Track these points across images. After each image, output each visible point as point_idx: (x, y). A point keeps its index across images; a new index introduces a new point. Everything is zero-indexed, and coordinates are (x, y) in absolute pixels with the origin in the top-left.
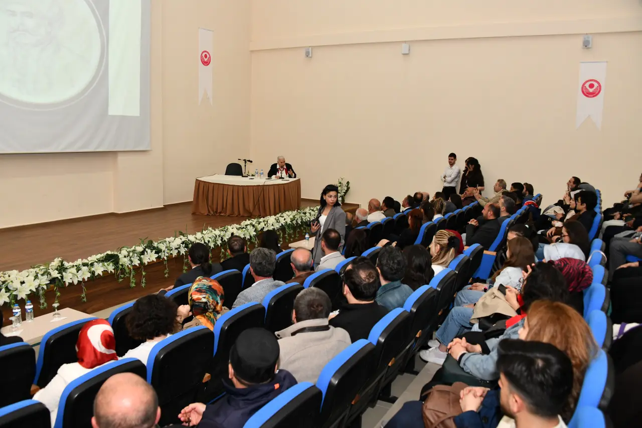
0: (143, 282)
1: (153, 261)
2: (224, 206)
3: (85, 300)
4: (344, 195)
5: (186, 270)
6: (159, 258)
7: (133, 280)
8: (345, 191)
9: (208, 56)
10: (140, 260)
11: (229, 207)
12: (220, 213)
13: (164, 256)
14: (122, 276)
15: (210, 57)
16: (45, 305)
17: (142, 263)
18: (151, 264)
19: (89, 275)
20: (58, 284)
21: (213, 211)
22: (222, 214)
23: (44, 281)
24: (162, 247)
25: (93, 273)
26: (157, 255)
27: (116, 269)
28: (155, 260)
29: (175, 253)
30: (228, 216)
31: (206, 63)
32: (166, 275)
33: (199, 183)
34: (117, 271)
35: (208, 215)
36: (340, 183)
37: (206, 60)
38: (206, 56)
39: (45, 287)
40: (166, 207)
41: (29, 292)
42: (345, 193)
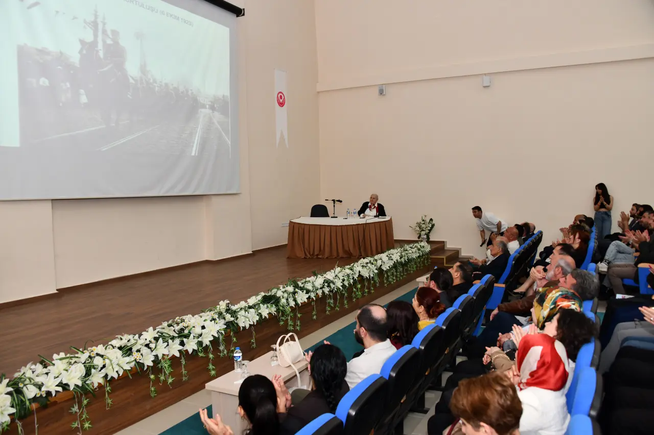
0: (297, 325)
1: (305, 302)
2: (322, 249)
3: (254, 345)
4: (429, 233)
5: (329, 311)
6: (309, 298)
7: (290, 323)
8: (429, 228)
9: (283, 97)
10: (295, 300)
11: (327, 249)
12: (317, 255)
13: (313, 295)
14: (283, 318)
15: (284, 98)
16: (225, 352)
17: (297, 304)
18: (304, 304)
19: (257, 318)
20: (233, 329)
21: (310, 254)
22: (320, 257)
23: (221, 325)
24: (309, 286)
25: (260, 315)
26: (307, 296)
27: (278, 311)
28: (306, 301)
29: (320, 292)
30: (327, 258)
31: (281, 104)
32: (315, 317)
33: (293, 225)
34: (279, 312)
35: (305, 258)
36: (423, 221)
37: (281, 101)
38: (281, 97)
39: (223, 332)
40: (255, 253)
41: (212, 338)
42: (430, 230)
